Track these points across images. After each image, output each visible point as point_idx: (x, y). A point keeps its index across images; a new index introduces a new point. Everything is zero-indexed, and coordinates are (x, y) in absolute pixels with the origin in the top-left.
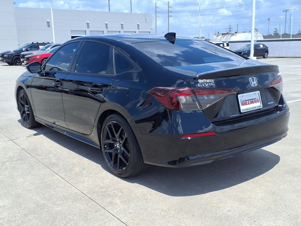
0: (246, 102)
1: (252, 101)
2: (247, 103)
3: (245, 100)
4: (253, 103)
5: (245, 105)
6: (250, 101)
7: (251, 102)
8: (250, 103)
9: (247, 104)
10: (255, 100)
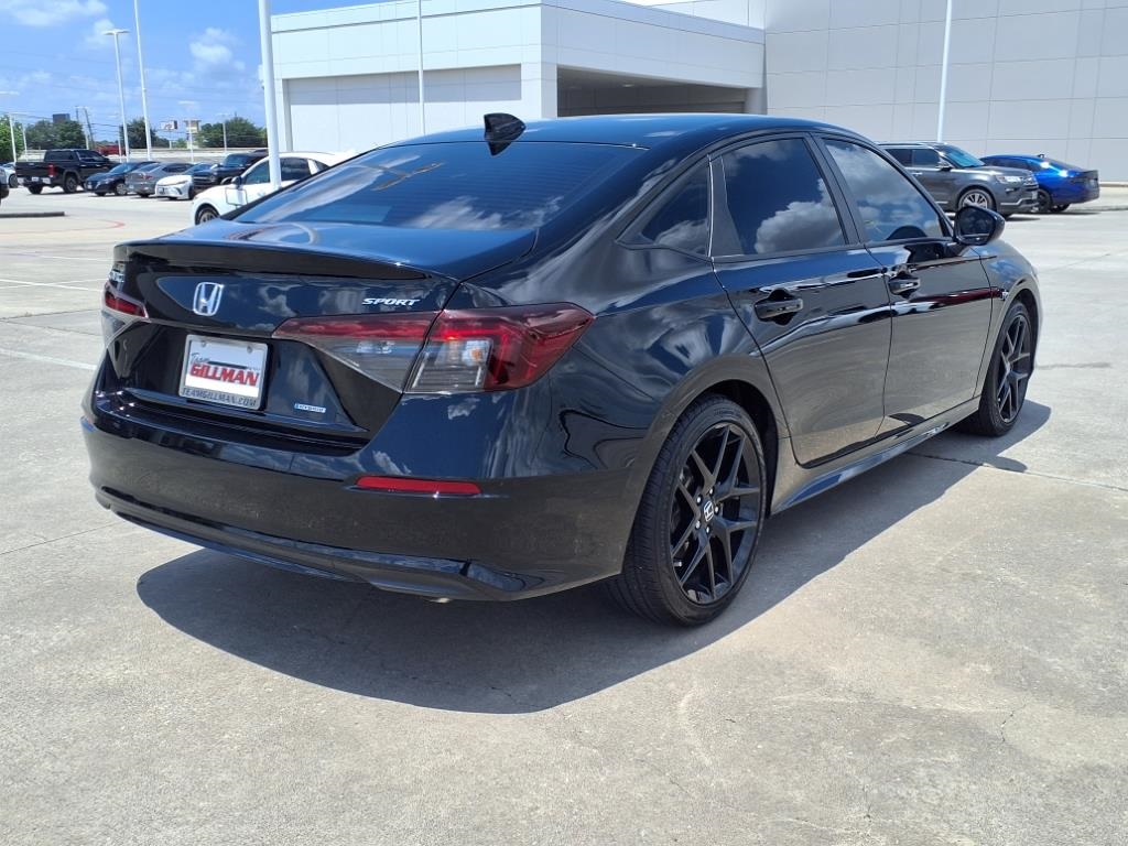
0: (209, 367)
1: (230, 373)
2: (210, 374)
3: (206, 360)
4: (231, 381)
5: (201, 376)
6: (220, 368)
7: (224, 372)
8: (218, 375)
9: (207, 377)
10: (241, 374)
